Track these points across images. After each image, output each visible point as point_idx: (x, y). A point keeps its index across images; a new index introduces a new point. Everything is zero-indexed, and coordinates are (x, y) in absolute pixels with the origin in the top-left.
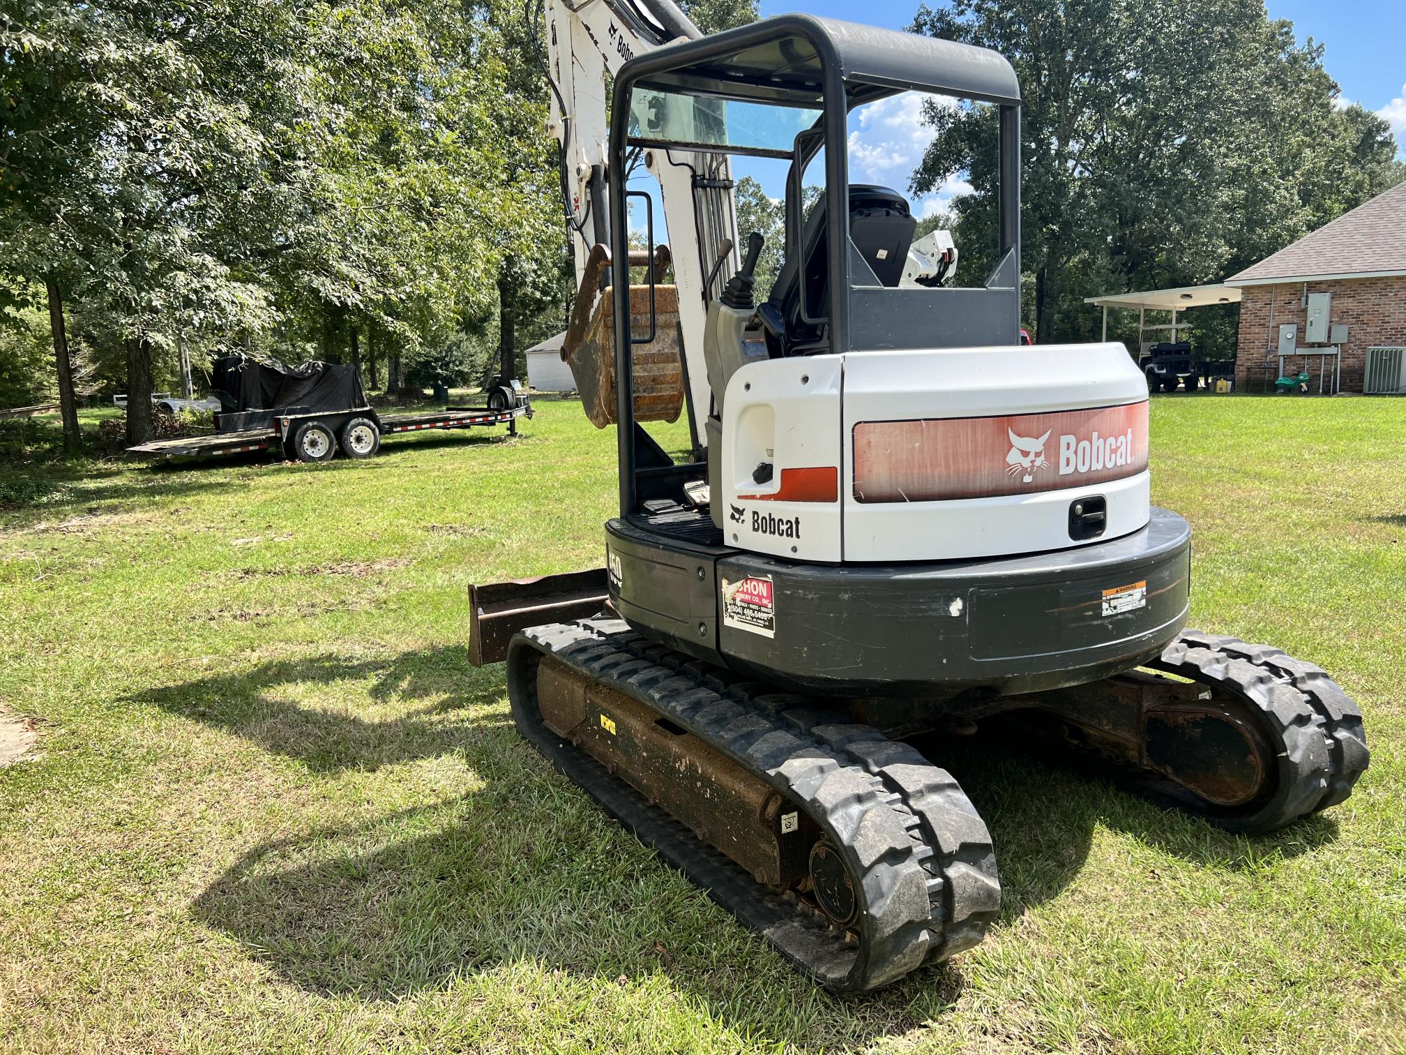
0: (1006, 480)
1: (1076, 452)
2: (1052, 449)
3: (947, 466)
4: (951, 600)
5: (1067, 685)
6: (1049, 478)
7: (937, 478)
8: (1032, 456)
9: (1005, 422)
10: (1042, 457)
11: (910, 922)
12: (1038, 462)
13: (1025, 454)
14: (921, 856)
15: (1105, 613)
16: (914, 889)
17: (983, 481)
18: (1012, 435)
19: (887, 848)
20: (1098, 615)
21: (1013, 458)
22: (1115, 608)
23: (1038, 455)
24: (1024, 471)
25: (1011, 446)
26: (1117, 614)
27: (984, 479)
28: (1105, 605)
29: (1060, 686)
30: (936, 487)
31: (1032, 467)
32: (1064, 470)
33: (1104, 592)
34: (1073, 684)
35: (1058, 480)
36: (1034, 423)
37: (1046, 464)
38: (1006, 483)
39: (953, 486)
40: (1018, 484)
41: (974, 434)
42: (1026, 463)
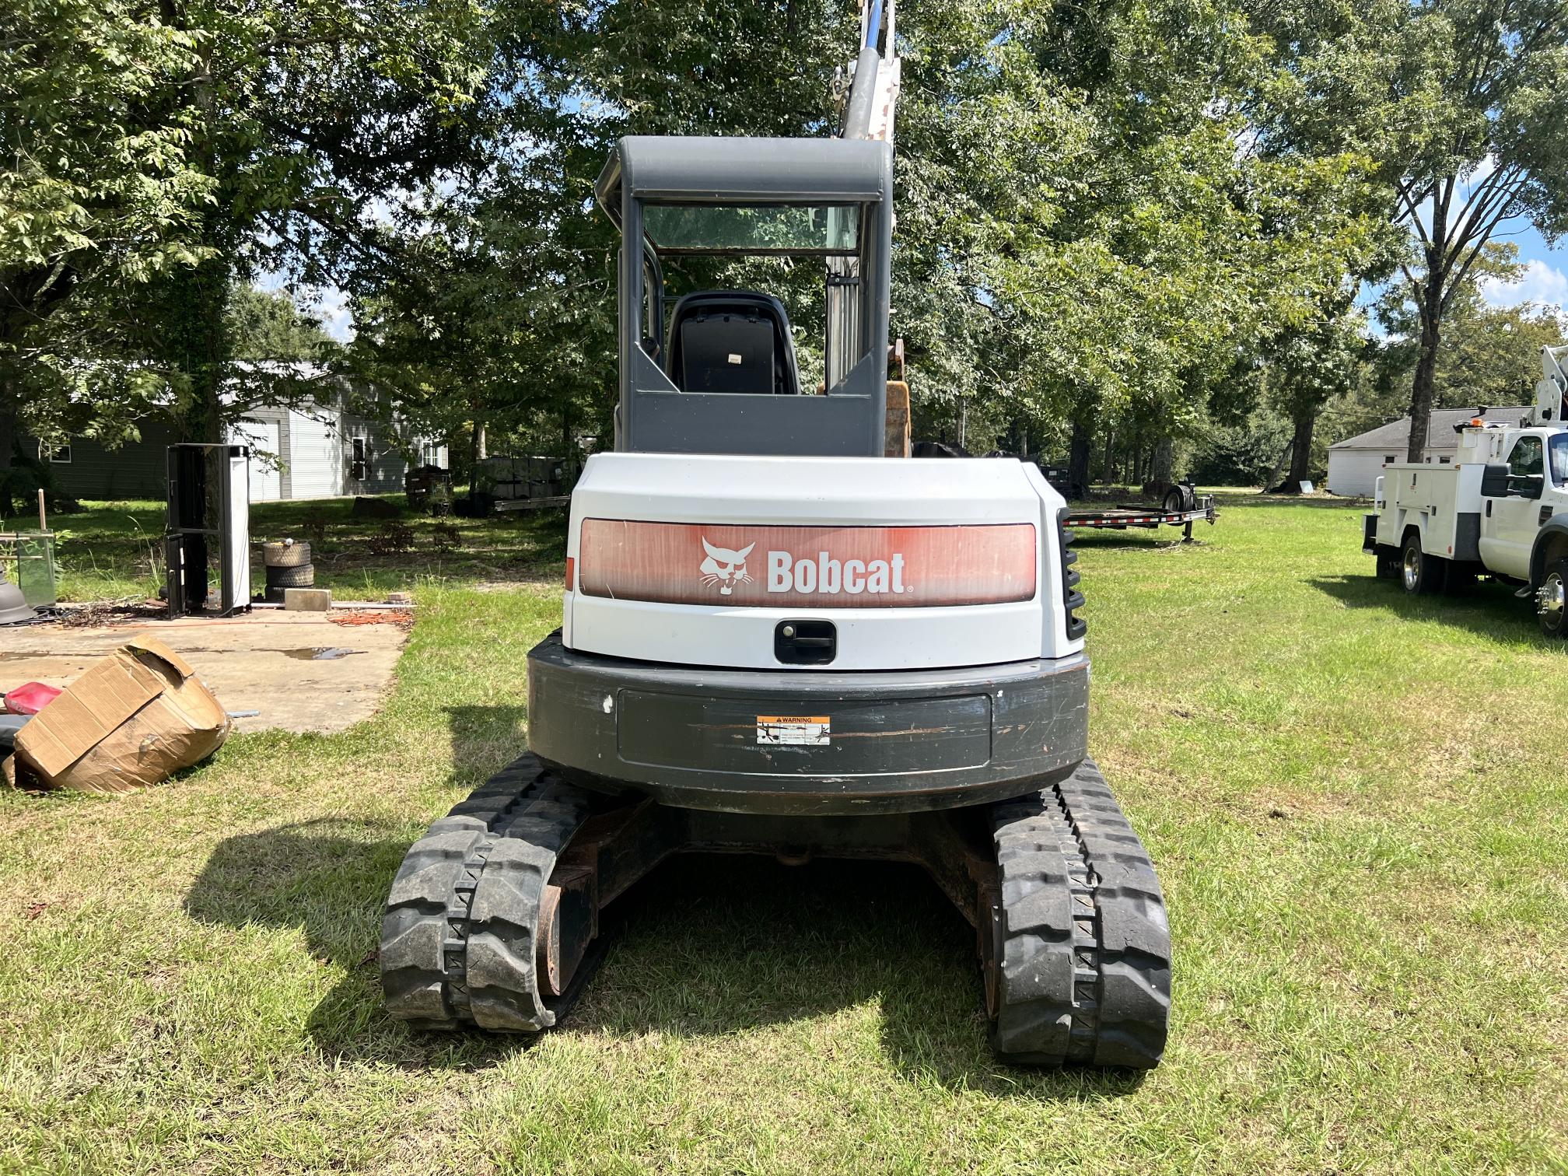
0: (701, 590)
1: (792, 570)
2: (757, 564)
3: (644, 567)
4: (604, 697)
5: (728, 810)
6: (755, 593)
7: (636, 580)
8: (730, 568)
9: (699, 530)
10: (744, 571)
11: (413, 967)
12: (739, 575)
13: (722, 565)
14: (451, 915)
15: (760, 740)
16: (424, 939)
17: (677, 587)
18: (707, 546)
19: (419, 896)
20: (754, 742)
21: (708, 567)
22: (776, 737)
23: (737, 567)
24: (721, 583)
25: (705, 555)
26: (779, 745)
27: (677, 585)
28: (761, 733)
29: (719, 809)
30: (635, 587)
31: (731, 579)
32: (773, 587)
33: (760, 718)
34: (737, 811)
35: (766, 596)
36: (733, 536)
37: (748, 579)
38: (700, 591)
39: (648, 588)
40: (714, 595)
41: (667, 539)
42: (724, 574)
